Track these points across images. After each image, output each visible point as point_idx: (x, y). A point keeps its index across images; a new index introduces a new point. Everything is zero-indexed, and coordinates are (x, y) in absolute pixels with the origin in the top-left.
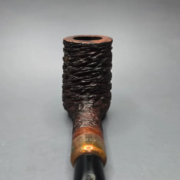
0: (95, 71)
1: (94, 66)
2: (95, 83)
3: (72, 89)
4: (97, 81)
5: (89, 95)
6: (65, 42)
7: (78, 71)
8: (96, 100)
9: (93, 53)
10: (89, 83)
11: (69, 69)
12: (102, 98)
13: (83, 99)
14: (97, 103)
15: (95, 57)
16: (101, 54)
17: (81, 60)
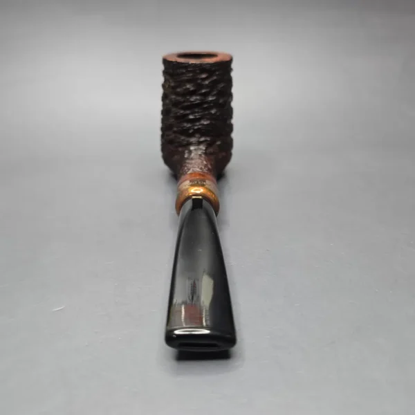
0: (207, 103)
1: (205, 95)
2: (208, 119)
3: (175, 129)
4: (212, 117)
5: (200, 138)
6: (165, 62)
7: (184, 102)
8: (209, 145)
9: (204, 76)
10: (199, 120)
11: (171, 100)
12: (219, 143)
13: (190, 144)
14: (211, 150)
15: (207, 82)
16: (215, 78)
17: (188, 86)
